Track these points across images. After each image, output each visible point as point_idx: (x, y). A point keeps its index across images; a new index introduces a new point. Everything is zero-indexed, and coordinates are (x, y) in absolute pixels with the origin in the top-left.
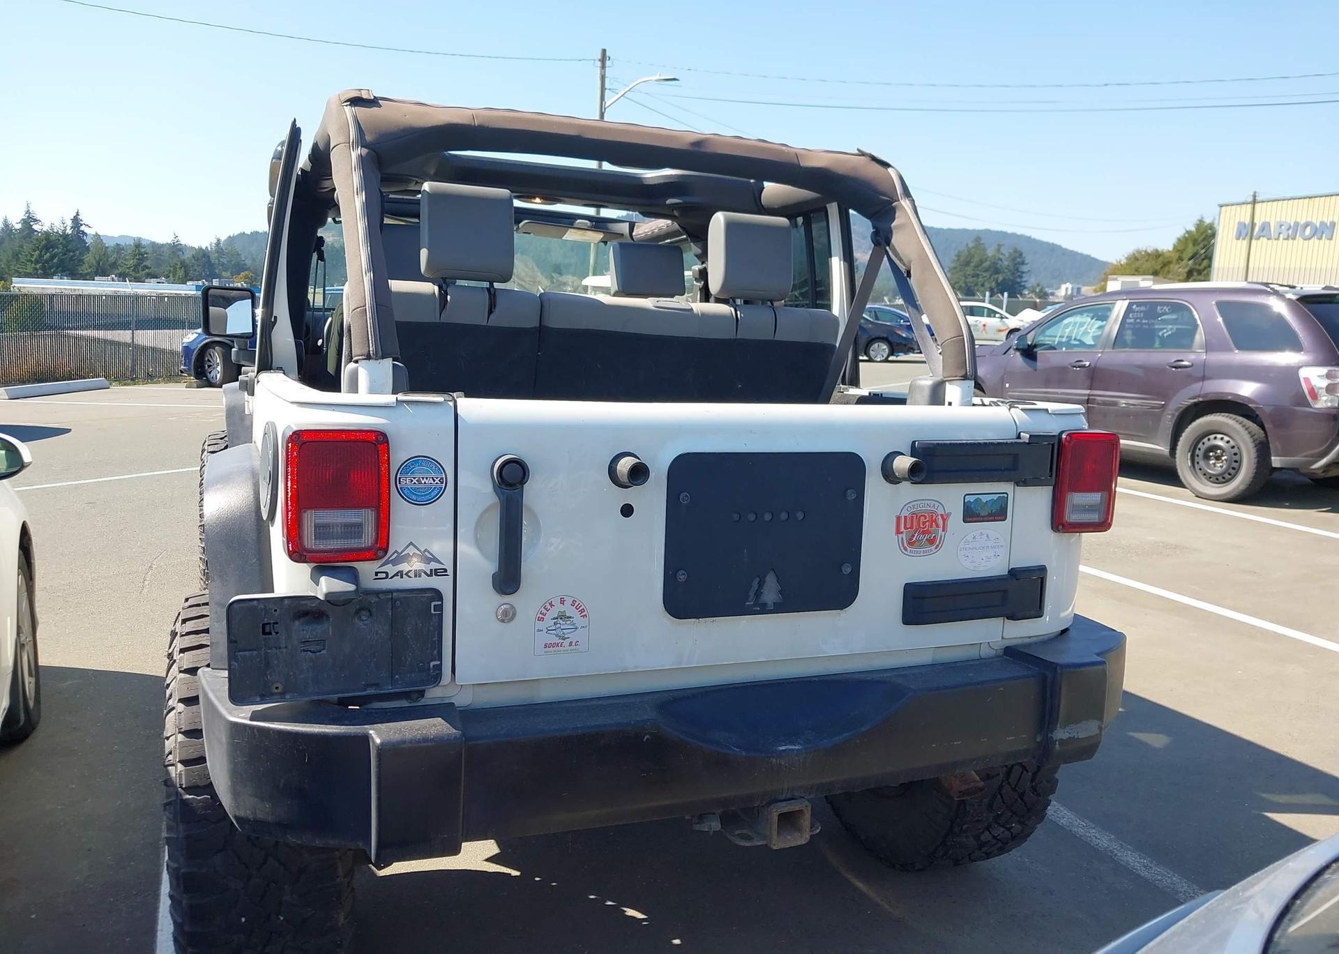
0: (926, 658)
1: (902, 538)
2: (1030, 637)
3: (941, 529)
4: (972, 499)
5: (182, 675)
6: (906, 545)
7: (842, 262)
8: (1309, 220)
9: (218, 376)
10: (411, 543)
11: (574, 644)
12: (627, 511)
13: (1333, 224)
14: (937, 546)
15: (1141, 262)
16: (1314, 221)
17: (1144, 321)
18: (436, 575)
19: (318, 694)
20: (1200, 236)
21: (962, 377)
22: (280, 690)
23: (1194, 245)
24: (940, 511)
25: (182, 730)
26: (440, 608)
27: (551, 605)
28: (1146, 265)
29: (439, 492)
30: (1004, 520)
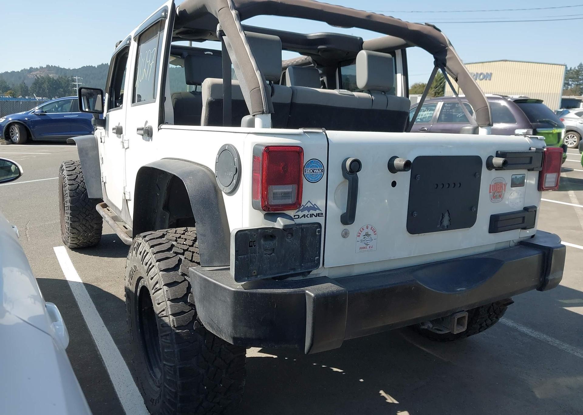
0: (492, 248)
1: (491, 195)
2: (526, 237)
3: (504, 190)
4: (514, 177)
5: (161, 272)
6: (492, 198)
7: (402, 76)
8: (482, 72)
9: (17, 139)
10: (309, 201)
11: (371, 247)
12: (394, 184)
13: (491, 74)
14: (502, 198)
15: (417, 89)
16: (484, 73)
17: (450, 111)
18: (319, 216)
19: (271, 275)
20: (438, 79)
21: (488, 124)
22: (255, 274)
23: (436, 82)
24: (504, 183)
25: (170, 299)
26: (320, 232)
27: (363, 229)
28: (419, 90)
29: (321, 176)
30: (523, 186)
